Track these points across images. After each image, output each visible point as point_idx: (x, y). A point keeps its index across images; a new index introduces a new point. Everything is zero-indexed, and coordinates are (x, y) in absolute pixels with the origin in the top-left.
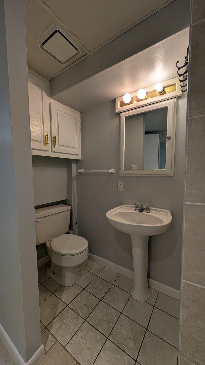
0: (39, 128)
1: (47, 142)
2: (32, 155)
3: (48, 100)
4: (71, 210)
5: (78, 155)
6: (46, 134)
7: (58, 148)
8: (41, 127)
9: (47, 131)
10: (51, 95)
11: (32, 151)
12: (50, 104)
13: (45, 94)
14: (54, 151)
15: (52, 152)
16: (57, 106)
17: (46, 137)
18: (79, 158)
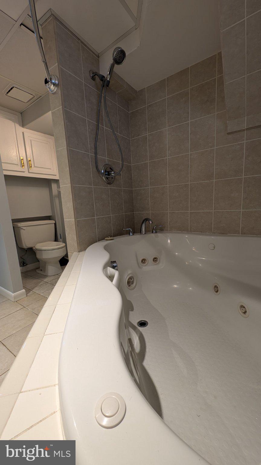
0: (15, 154)
1: (23, 165)
2: (4, 175)
3: (20, 129)
4: (55, 224)
5: (56, 175)
6: (22, 158)
7: (33, 169)
8: (17, 153)
9: (23, 156)
10: (23, 125)
11: (4, 171)
12: (23, 133)
13: (17, 126)
14: (30, 171)
15: (29, 172)
16: (29, 133)
17: (22, 160)
18: (57, 178)
